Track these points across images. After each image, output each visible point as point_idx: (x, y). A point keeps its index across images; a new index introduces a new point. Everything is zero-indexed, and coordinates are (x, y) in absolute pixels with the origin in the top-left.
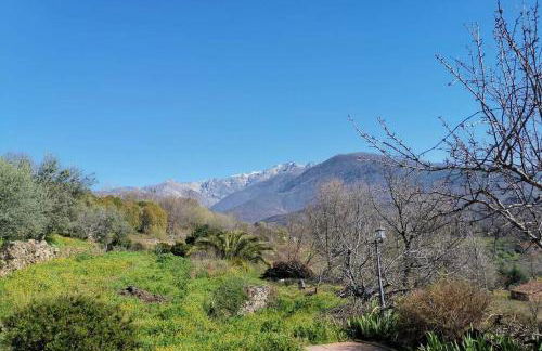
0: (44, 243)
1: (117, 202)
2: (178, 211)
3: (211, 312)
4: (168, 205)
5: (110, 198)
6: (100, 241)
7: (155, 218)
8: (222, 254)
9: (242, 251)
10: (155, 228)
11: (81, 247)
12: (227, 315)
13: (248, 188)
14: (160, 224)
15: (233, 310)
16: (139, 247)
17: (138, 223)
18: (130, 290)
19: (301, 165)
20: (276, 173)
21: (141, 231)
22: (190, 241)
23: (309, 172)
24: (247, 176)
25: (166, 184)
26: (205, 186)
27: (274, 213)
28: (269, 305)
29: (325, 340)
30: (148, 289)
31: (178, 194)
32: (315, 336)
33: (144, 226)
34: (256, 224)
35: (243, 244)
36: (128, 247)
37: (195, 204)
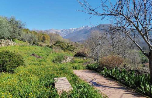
0: (11, 41)
1: (36, 33)
2: (53, 37)
3: (53, 61)
4: (51, 35)
5: (34, 32)
6: (29, 43)
7: (46, 39)
8: (63, 48)
9: (68, 48)
10: (46, 41)
11: (23, 43)
12: (58, 62)
13: (74, 32)
14: (48, 40)
15: (60, 62)
16: (41, 46)
17: (42, 39)
18: (33, 54)
19: (90, 27)
20: (82, 28)
21: (43, 42)
22: (54, 45)
23: (91, 29)
24: (74, 29)
25: (51, 30)
26: (62, 31)
27: (81, 40)
28: (71, 61)
29: (79, 69)
30: (38, 55)
31: (54, 32)
32: (77, 68)
33: (43, 40)
34: (75, 43)
35: (69, 46)
36: (38, 45)
37: (59, 35)
